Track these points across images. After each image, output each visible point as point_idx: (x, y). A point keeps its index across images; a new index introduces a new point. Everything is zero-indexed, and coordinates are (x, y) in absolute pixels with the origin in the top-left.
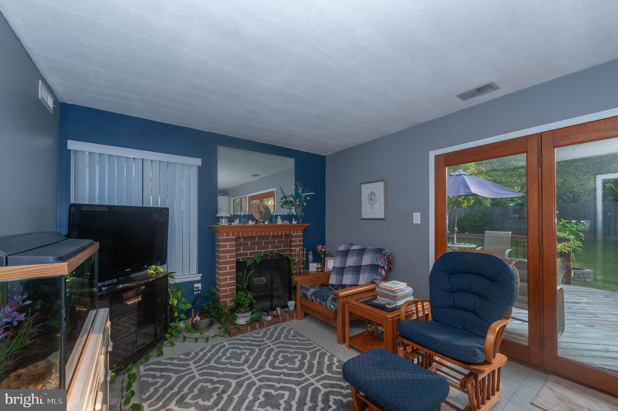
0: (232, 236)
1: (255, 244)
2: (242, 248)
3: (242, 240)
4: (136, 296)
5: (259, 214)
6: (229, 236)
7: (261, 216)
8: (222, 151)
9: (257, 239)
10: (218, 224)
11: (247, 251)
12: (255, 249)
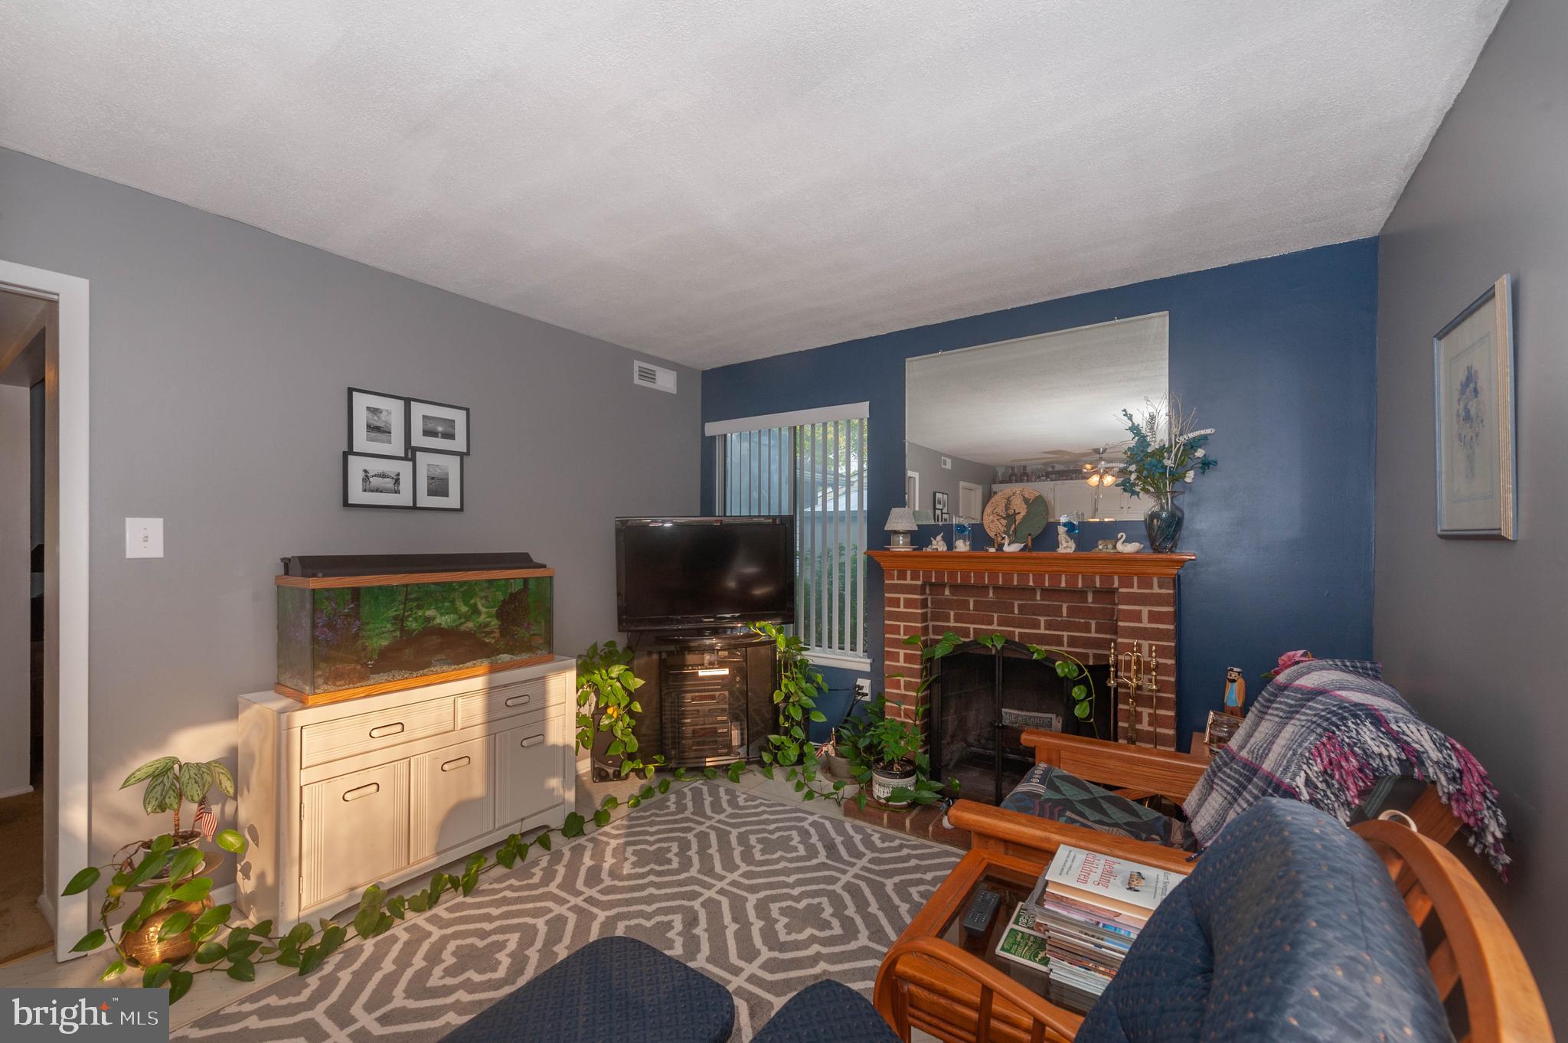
0: (912, 579)
1: (991, 606)
2: (952, 613)
3: (947, 592)
4: (721, 665)
5: (1004, 522)
6: (906, 580)
7: (1008, 526)
8: (916, 368)
9: (991, 595)
10: (888, 549)
11: (968, 625)
12: (991, 623)
